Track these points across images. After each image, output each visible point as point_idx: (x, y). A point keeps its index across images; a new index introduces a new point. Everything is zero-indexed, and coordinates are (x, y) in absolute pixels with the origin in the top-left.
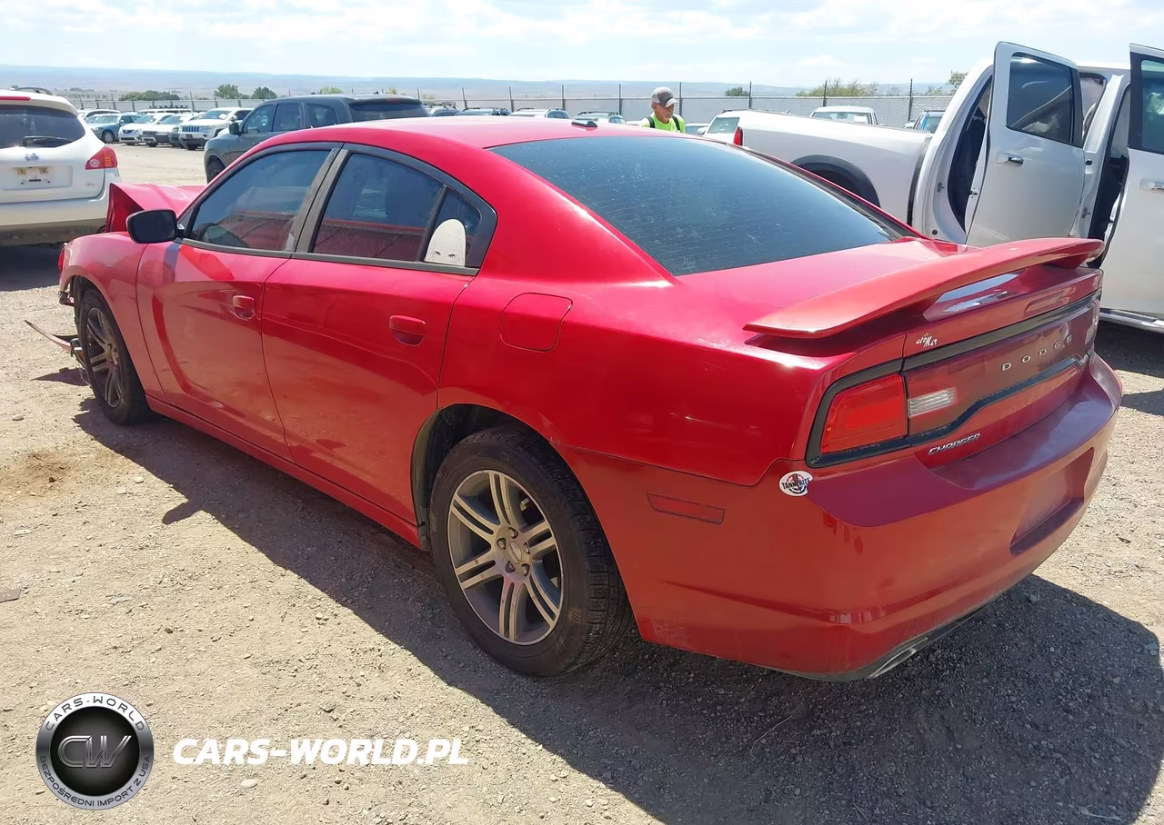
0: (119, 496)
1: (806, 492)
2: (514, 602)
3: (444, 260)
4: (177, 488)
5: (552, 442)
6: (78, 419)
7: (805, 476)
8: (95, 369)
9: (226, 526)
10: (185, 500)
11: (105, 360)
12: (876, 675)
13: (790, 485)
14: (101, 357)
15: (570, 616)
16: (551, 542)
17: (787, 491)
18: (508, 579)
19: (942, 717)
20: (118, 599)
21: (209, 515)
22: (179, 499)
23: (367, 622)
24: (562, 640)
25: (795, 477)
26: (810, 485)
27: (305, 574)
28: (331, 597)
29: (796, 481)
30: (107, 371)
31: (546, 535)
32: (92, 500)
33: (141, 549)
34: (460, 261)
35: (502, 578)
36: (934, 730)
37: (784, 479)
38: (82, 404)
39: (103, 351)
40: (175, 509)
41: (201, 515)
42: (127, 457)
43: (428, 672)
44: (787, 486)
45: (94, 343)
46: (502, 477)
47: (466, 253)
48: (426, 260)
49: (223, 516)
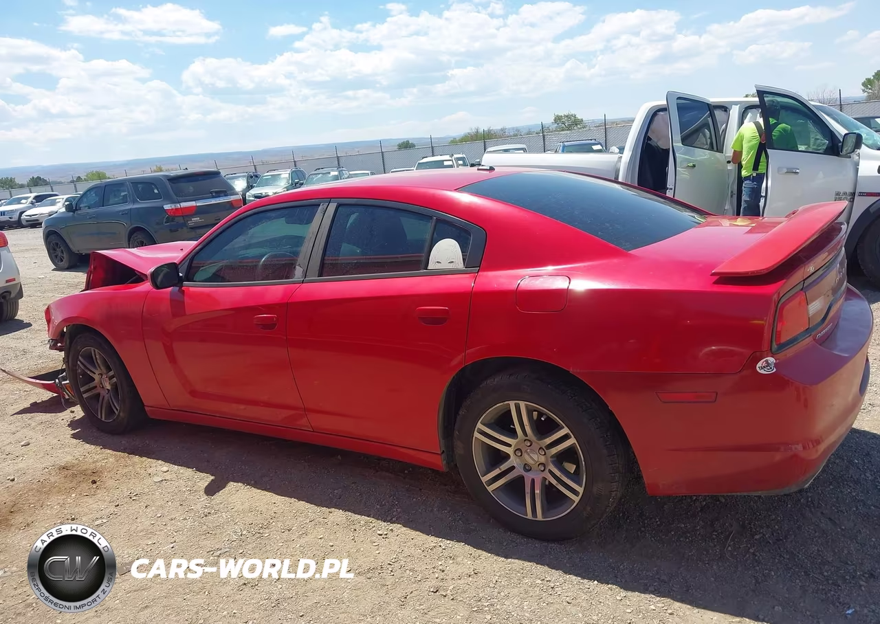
0: (158, 484)
1: (775, 370)
2: (537, 491)
3: (445, 266)
4: (199, 470)
5: (571, 371)
6: (74, 436)
7: (771, 360)
8: (85, 396)
9: (258, 489)
10: (213, 478)
11: (96, 387)
12: (807, 486)
13: (764, 367)
14: (92, 385)
15: (595, 490)
16: (572, 441)
17: (762, 372)
18: (528, 477)
19: (822, 513)
20: (219, 552)
21: (240, 484)
22: (207, 479)
23: (417, 531)
24: (589, 508)
25: (767, 361)
26: (776, 365)
27: (346, 508)
28: (378, 519)
29: (768, 364)
30: (99, 395)
31: (566, 437)
32: (138, 490)
33: (206, 516)
34: (459, 265)
35: (523, 477)
36: (823, 521)
37: (759, 364)
38: (69, 426)
39: (94, 380)
40: (209, 484)
41: (232, 486)
42: (141, 456)
43: (485, 554)
44: (762, 368)
45: (84, 374)
46: (522, 404)
47: (464, 260)
48: (429, 268)
49: (252, 482)
